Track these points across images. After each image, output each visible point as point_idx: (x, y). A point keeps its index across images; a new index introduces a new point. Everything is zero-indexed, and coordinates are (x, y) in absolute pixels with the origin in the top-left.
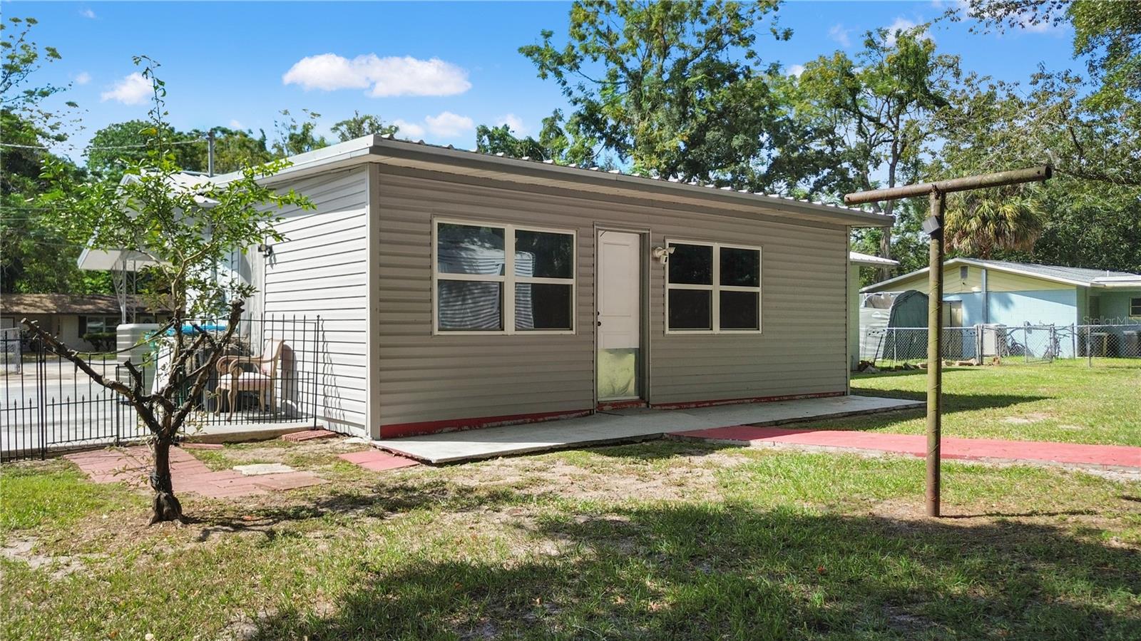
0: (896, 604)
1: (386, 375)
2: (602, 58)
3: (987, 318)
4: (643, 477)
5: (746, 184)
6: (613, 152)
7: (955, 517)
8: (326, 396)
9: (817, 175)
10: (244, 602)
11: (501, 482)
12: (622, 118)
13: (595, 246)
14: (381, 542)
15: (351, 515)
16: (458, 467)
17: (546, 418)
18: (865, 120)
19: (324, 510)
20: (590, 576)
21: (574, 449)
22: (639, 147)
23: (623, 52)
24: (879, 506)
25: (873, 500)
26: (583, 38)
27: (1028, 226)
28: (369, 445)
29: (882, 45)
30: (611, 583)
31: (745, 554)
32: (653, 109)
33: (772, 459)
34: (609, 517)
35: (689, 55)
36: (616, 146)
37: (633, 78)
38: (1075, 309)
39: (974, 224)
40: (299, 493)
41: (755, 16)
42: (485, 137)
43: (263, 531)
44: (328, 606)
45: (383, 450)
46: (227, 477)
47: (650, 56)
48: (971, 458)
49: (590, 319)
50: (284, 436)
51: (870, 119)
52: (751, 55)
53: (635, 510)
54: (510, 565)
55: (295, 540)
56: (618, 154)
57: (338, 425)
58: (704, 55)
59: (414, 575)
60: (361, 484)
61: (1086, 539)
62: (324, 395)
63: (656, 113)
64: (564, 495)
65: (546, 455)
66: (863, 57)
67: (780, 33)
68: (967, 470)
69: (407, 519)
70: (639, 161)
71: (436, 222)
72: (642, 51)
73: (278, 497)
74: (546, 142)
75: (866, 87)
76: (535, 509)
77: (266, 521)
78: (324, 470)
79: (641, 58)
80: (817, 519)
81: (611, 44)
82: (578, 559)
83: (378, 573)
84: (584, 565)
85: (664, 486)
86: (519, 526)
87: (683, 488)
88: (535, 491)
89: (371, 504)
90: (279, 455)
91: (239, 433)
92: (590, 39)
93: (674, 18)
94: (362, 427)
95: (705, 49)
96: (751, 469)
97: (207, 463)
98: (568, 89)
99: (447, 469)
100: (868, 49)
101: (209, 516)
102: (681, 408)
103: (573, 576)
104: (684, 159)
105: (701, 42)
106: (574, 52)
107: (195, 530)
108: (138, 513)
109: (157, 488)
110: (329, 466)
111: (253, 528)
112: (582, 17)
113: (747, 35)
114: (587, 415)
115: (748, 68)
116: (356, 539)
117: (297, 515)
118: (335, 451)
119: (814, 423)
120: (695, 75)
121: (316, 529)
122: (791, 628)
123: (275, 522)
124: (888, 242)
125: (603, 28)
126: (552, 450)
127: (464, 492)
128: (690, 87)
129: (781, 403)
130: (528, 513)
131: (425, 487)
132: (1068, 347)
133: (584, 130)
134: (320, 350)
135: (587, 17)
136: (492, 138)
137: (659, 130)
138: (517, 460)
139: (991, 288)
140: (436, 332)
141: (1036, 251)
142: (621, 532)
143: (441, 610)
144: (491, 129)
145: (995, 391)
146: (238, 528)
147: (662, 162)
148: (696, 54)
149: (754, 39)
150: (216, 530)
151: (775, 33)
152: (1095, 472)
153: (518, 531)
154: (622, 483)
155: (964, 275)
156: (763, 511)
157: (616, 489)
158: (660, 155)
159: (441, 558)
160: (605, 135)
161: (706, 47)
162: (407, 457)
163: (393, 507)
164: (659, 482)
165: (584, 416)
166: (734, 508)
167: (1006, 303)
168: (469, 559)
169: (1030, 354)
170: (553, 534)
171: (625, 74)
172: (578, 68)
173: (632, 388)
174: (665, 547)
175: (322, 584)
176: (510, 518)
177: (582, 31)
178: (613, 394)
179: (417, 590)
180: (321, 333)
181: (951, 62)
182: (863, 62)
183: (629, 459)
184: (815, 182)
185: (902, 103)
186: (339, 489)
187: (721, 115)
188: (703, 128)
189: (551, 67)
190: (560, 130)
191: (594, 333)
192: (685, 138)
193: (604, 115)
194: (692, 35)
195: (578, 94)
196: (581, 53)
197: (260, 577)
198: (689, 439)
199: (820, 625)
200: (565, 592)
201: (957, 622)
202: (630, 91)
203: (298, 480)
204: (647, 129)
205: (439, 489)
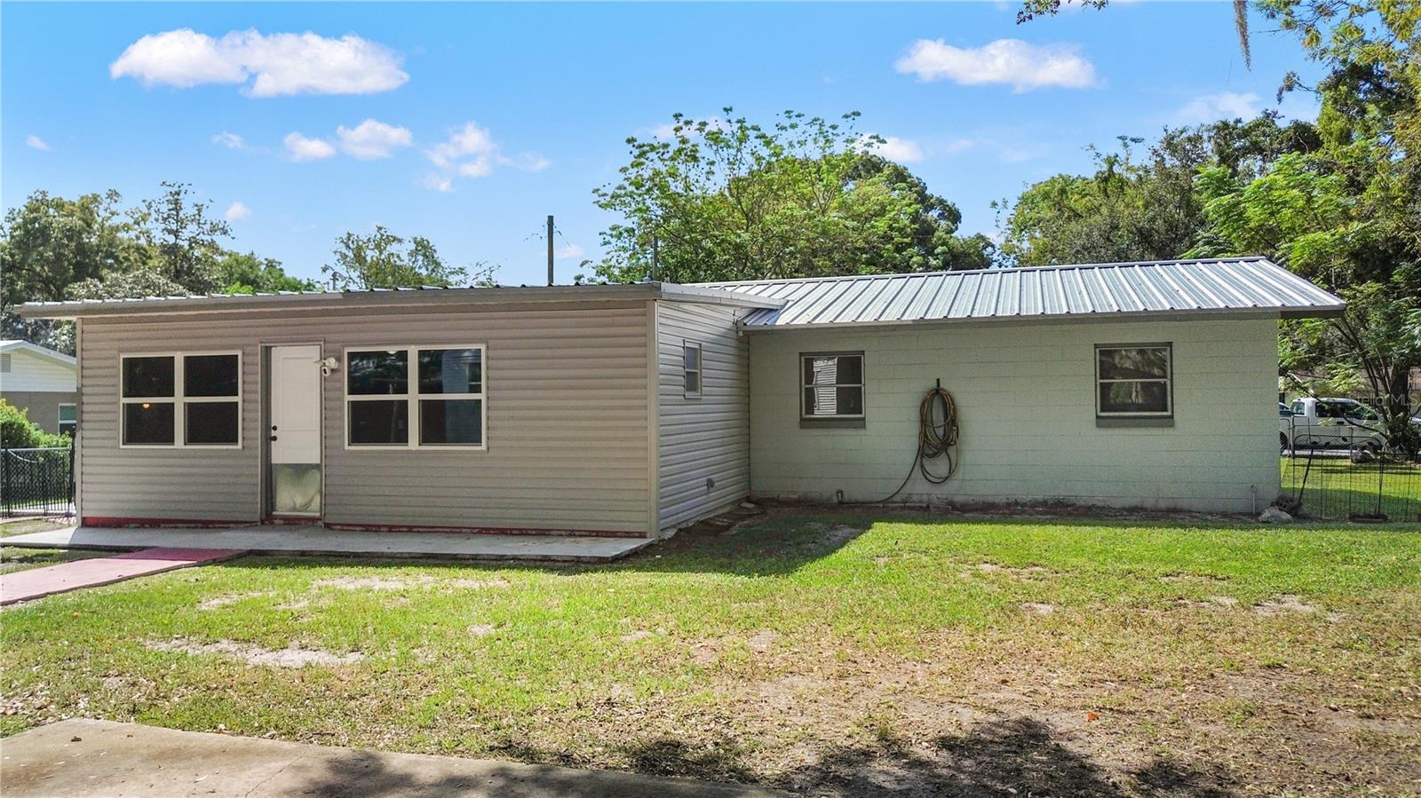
13: (259, 363)
17: (217, 526)
49: (254, 434)
71: (122, 357)
114: (253, 526)
140: (121, 446)
165: (249, 527)
173: (316, 504)
178: (294, 508)
191: (258, 448)
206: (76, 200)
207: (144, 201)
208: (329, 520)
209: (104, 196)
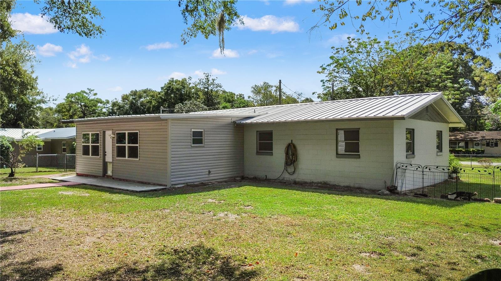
13: (102, 135)
49: (101, 154)
71: (82, 133)
191: (102, 157)
206: (181, 80)
207: (199, 79)
208: (114, 177)
209: (187, 78)
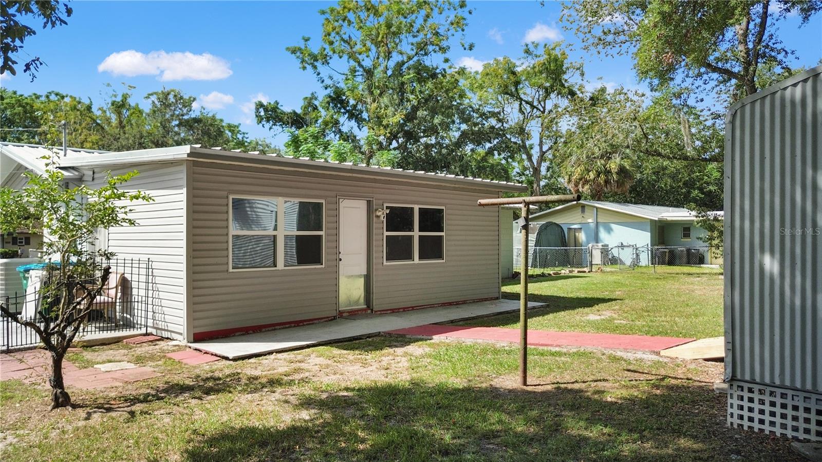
0: (488, 438)
1: (197, 299)
2: (345, 57)
3: (597, 240)
4: (365, 364)
5: (444, 147)
6: (353, 123)
7: (535, 385)
8: (154, 313)
9: (491, 143)
10: (125, 457)
11: (276, 371)
12: (360, 100)
13: (337, 209)
14: (203, 415)
15: (181, 398)
16: (247, 361)
17: (305, 323)
18: (523, 103)
19: (162, 395)
20: (328, 431)
21: (322, 345)
22: (371, 121)
23: (360, 54)
24: (496, 380)
25: (494, 376)
26: (331, 43)
27: (625, 177)
28: (186, 346)
29: (534, 53)
30: (339, 435)
31: (415, 414)
32: (381, 95)
33: (444, 349)
34: (341, 394)
35: (405, 59)
36: (355, 119)
37: (367, 73)
38: (649, 234)
39: (592, 175)
40: (144, 384)
41: (449, 33)
42: (261, 110)
43: (125, 411)
44: (176, 457)
45: (196, 349)
46: (90, 373)
47: (378, 58)
48: (557, 346)
49: (334, 257)
50: (125, 340)
51: (527, 102)
52: (447, 61)
53: (357, 388)
54: (282, 426)
55: (148, 416)
56: (357, 125)
57: (163, 332)
58: (415, 59)
59: (225, 436)
60: (184, 376)
61: (596, 396)
62: (153, 312)
63: (383, 98)
64: (315, 379)
65: (304, 350)
66: (522, 60)
67: (467, 46)
68: (552, 354)
69: (218, 399)
70: (372, 130)
71: (231, 197)
72: (373, 53)
73: (130, 387)
74: (305, 114)
75: (525, 80)
76: (296, 389)
77: (126, 404)
78: (157, 366)
79: (372, 59)
80: (459, 390)
81: (351, 48)
82: (322, 421)
83: (203, 435)
84: (325, 424)
85: (377, 370)
86: (287, 402)
87: (388, 371)
88: (297, 377)
89: (193, 390)
90: (124, 355)
91: (93, 340)
92: (336, 44)
93: (394, 34)
94: (181, 334)
95: (416, 55)
96: (430, 356)
97: (75, 363)
98: (321, 78)
99: (240, 362)
100: (526, 55)
101: (88, 403)
102: (393, 312)
103: (318, 432)
104: (402, 130)
105: (413, 50)
106: (325, 53)
107: (82, 413)
108: (39, 402)
109: (54, 387)
110: (159, 362)
111: (118, 409)
112: (331, 29)
113: (445, 46)
114: (332, 320)
115: (444, 70)
116: (187, 414)
117: (146, 399)
118: (163, 351)
119: (475, 321)
120: (409, 74)
121: (160, 408)
122: (431, 455)
123: (132, 405)
124: (538, 185)
125: (346, 37)
126: (308, 346)
127: (252, 380)
128: (405, 82)
129: (458, 306)
130: (292, 393)
131: (227, 377)
132: (645, 259)
133: (333, 107)
134: (150, 281)
135: (334, 29)
136: (266, 110)
137: (385, 109)
138: (285, 355)
139: (599, 220)
140: (231, 270)
141: (630, 193)
142: (346, 403)
143: (243, 455)
144: (265, 104)
145: (590, 295)
146: (109, 410)
147: (387, 132)
148: (410, 58)
149: (449, 48)
150: (95, 412)
151: (463, 46)
152: (619, 354)
153: (286, 405)
154: (351, 369)
155: (583, 211)
156: (431, 385)
157: (347, 374)
158: (386, 127)
159: (241, 424)
160: (348, 111)
161: (417, 54)
162: (212, 355)
163: (208, 392)
164: (374, 368)
165: (330, 320)
166: (415, 384)
167: (609, 230)
168: (257, 424)
169: (622, 263)
170: (307, 406)
171: (361, 69)
172: (328, 63)
173: (362, 300)
174: (371, 412)
175: (171, 444)
176: (281, 397)
177: (331, 38)
178: (350, 305)
179: (228, 445)
180: (150, 270)
181: (579, 66)
182: (522, 64)
183: (357, 352)
184: (489, 148)
185: (548, 93)
186: (170, 380)
187: (427, 100)
188: (415, 109)
189: (309, 62)
190: (316, 105)
191: (337, 266)
192: (403, 117)
193: (347, 97)
194: (407, 45)
195: (328, 82)
196: (331, 53)
197: (131, 441)
198: (396, 336)
199: (445, 452)
200: (313, 441)
201: (514, 447)
202: (365, 82)
203: (142, 374)
204: (377, 109)
205: (236, 377)
208: (376, 308)
